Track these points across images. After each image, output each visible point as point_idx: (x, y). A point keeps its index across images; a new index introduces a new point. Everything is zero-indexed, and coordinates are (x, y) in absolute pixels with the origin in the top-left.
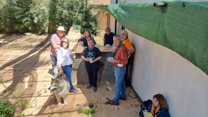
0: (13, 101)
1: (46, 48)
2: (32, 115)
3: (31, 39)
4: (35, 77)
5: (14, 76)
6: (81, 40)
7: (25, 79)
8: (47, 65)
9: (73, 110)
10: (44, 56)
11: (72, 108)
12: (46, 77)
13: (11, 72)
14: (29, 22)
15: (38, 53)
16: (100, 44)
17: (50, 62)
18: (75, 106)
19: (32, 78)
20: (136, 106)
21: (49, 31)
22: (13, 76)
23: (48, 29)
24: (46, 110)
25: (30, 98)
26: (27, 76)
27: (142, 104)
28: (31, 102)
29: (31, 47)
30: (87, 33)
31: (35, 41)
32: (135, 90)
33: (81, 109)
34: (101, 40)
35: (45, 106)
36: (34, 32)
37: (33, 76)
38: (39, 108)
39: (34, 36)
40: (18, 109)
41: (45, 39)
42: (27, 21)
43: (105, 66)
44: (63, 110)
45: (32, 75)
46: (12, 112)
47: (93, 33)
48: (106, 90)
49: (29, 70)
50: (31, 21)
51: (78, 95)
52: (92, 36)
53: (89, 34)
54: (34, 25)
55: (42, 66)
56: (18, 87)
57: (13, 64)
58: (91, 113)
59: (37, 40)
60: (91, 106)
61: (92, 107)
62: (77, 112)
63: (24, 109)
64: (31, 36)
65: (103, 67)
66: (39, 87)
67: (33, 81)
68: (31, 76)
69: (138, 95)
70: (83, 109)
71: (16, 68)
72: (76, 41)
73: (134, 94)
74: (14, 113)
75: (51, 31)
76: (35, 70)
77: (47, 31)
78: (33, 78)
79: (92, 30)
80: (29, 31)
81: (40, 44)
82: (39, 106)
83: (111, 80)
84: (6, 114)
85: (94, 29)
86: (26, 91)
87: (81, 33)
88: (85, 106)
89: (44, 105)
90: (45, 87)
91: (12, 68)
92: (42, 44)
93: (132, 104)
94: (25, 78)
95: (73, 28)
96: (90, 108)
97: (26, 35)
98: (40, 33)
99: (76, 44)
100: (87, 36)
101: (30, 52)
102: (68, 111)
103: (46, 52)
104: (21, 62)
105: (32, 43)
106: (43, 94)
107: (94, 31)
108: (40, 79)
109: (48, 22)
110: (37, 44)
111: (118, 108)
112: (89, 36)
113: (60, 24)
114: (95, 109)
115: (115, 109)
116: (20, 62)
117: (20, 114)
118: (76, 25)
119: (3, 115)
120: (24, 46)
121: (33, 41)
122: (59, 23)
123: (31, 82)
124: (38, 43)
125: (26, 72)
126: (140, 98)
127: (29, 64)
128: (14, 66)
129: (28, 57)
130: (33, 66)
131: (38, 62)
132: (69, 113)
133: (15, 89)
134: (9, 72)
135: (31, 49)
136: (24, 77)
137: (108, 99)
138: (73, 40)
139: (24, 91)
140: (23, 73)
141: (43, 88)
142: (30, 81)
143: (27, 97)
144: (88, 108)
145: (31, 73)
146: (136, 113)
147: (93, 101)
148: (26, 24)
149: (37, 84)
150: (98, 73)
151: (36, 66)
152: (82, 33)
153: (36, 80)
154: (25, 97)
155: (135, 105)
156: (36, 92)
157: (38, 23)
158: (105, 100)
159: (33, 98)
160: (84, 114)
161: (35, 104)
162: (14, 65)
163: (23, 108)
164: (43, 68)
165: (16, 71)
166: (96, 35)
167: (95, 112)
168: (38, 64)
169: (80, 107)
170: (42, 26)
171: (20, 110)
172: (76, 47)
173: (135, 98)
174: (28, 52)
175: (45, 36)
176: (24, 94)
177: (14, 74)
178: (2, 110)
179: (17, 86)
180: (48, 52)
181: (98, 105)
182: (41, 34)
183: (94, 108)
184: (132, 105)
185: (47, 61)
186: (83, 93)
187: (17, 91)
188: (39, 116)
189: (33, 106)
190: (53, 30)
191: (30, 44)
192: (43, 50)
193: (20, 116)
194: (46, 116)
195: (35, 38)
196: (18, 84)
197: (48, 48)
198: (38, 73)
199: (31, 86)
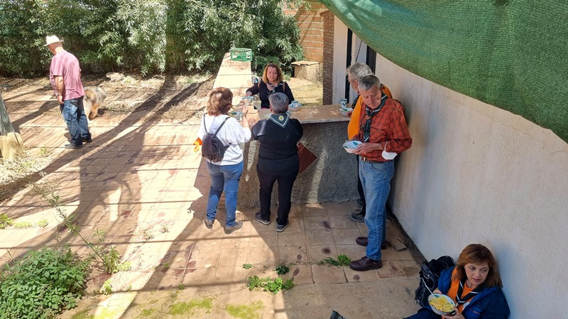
0: (83, 253)
1: (162, 114)
2: (129, 291)
3: (122, 89)
4: (134, 192)
5: (82, 189)
7: (109, 197)
8: (165, 158)
9: (235, 280)
10: (156, 137)
11: (232, 276)
12: (161, 191)
13: (75, 177)
14: (115, 45)
15: (140, 127)
16: (305, 100)
17: (171, 150)
18: (239, 269)
19: (128, 192)
20: (408, 272)
21: (167, 66)
22: (79, 187)
23: (164, 61)
24: (164, 278)
25: (125, 245)
26: (114, 188)
27: (425, 267)
28: (126, 256)
29: (122, 110)
31: (132, 93)
32: (405, 228)
33: (256, 277)
34: (306, 88)
35: (163, 267)
36: (129, 69)
37: (129, 189)
38: (147, 272)
39: (130, 81)
40: (95, 273)
41: (158, 88)
42: (110, 41)
43: (318, 160)
44: (210, 279)
45: (128, 186)
46: (81, 282)
47: (286, 71)
48: (322, 228)
49: (120, 172)
50: (120, 42)
51: (247, 239)
53: (276, 75)
54: (128, 51)
55: (151, 160)
56: (93, 217)
57: (79, 157)
58: (283, 287)
59: (137, 92)
60: (283, 270)
61: (284, 273)
62: (244, 285)
63: (111, 274)
64: (122, 83)
65: (313, 163)
66: (145, 217)
67: (130, 201)
68: (125, 187)
69: (412, 242)
70: (261, 276)
71: (88, 167)
72: (240, 94)
73: (400, 239)
74: (85, 283)
75: (172, 66)
76: (135, 172)
77: (162, 66)
78: (130, 194)
79: (283, 61)
80: (116, 69)
81: (145, 103)
82: (147, 267)
83: (336, 199)
84: (67, 286)
85: (288, 57)
86: (112, 226)
87: (253, 70)
88: (266, 268)
89: (161, 265)
90: (162, 218)
91: (78, 168)
92: (150, 104)
93: (397, 266)
94: (109, 193)
95: (231, 56)
96: (279, 274)
97: (109, 79)
98: (144, 71)
101: (121, 124)
102: (221, 281)
103: (161, 123)
104: (99, 151)
105: (127, 101)
106: (159, 237)
107: (288, 64)
108: (146, 194)
109: (165, 41)
110: (137, 102)
111: (357, 278)
113: (197, 46)
114: (293, 279)
115: (347, 280)
116: (96, 150)
117: (101, 287)
118: (239, 49)
119: (59, 290)
121: (128, 95)
122: (194, 44)
123: (126, 205)
124: (140, 99)
125: (112, 178)
126: (418, 250)
127: (119, 157)
128: (81, 162)
129: (115, 138)
130: (131, 163)
131: (141, 150)
132: (224, 287)
133: (87, 222)
134: (71, 177)
135: (123, 117)
136: (108, 190)
137: (327, 251)
139: (108, 227)
140: (105, 180)
141: (157, 220)
142: (122, 201)
143: (117, 243)
144: (272, 274)
145: (124, 180)
146: (408, 291)
147: (287, 256)
148: (108, 49)
149: (140, 210)
151: (136, 161)
152: (257, 69)
153: (137, 197)
154: (112, 244)
155: (405, 270)
156: (138, 229)
157: (138, 46)
158: (321, 253)
159: (131, 248)
160: (265, 291)
161: (137, 261)
162: (81, 158)
163: (108, 272)
164: (155, 166)
165: (87, 174)
166: (293, 76)
167: (293, 286)
168: (142, 158)
169: (251, 272)
170: (151, 54)
171: (101, 275)
173: (405, 249)
174: (117, 125)
175: (158, 81)
176: (110, 234)
177: (81, 183)
178: (55, 277)
179: (91, 215)
180: (167, 124)
181: (301, 267)
182: (148, 77)
183: (290, 275)
184: (394, 268)
185: (165, 149)
186: (261, 235)
187: (90, 228)
188: (149, 293)
189: (132, 265)
190: (179, 63)
191: (121, 103)
192: (154, 119)
193: (101, 292)
194: (165, 294)
195: (132, 86)
196: (94, 210)
197: (166, 114)
198: (142, 180)
199: (126, 213)
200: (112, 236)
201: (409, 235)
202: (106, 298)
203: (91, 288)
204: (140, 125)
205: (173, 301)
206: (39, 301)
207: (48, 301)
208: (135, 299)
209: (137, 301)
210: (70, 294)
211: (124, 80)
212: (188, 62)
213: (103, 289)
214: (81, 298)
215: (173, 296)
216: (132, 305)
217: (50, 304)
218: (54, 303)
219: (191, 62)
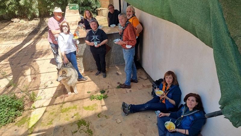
0: (19, 95)
1: (41, 36)
2: (43, 107)
3: (20, 26)
4: (36, 69)
5: (12, 71)
6: (81, 22)
7: (26, 72)
8: (47, 54)
9: (85, 98)
10: (41, 46)
11: (84, 96)
12: (48, 68)
13: (8, 66)
14: (13, 5)
15: (33, 42)
16: (104, 25)
17: (49, 51)
18: (86, 93)
19: (33, 70)
20: (148, 87)
21: (40, 14)
22: (11, 70)
23: (38, 12)
24: (56, 101)
25: (37, 90)
26: (27, 69)
27: (154, 83)
28: (38, 95)
29: (23, 35)
30: (87, 13)
31: (26, 28)
32: (147, 72)
33: (93, 95)
34: (104, 20)
35: (55, 97)
36: (22, 16)
37: (34, 69)
38: (49, 99)
39: (23, 22)
40: (26, 102)
41: (37, 24)
42: (11, 4)
43: (112, 49)
44: (75, 99)
45: (33, 67)
46: (22, 106)
47: (94, 13)
48: (116, 75)
49: (28, 62)
50: (16, 4)
51: (88, 83)
52: (94, 16)
53: (89, 14)
54: (20, 8)
55: (41, 56)
56: (20, 81)
57: (7, 57)
58: (104, 98)
59: (28, 27)
60: (103, 92)
61: (103, 93)
62: (89, 99)
63: (33, 102)
64: (20, 23)
65: (110, 51)
66: (43, 79)
67: (35, 73)
68: (32, 68)
69: (150, 76)
70: (95, 95)
71: (13, 61)
72: (76, 24)
73: (145, 75)
75: (42, 13)
76: (35, 61)
77: (38, 14)
78: (35, 70)
79: (92, 9)
80: (16, 17)
81: (33, 31)
82: (48, 97)
83: (120, 64)
84: (16, 108)
85: (94, 7)
86: (30, 84)
87: (80, 13)
88: (96, 92)
89: (54, 96)
90: (51, 79)
91: (8, 62)
92: (35, 32)
93: (144, 85)
94: (25, 71)
95: (69, 7)
96: (101, 93)
97: (13, 22)
98: (29, 17)
99: (76, 28)
100: (88, 17)
101: (23, 41)
102: (79, 99)
103: (42, 39)
104: (16, 54)
105: (24, 31)
106: (50, 86)
107: (95, 9)
108: (42, 70)
109: (37, 2)
110: (29, 31)
111: (131, 91)
112: (90, 16)
113: (52, 4)
114: (107, 95)
115: (127, 92)
116: (14, 54)
117: (31, 107)
118: (73, 4)
119: (14, 109)
120: (14, 35)
121: (24, 28)
123: (34, 75)
124: (30, 30)
125: (25, 65)
126: (152, 79)
127: (26, 56)
128: (9, 59)
129: (22, 48)
130: (32, 58)
131: (35, 52)
132: (81, 100)
133: (18, 83)
134: (6, 66)
135: (24, 38)
136: (25, 70)
137: (119, 83)
138: (73, 23)
139: (28, 84)
140: (22, 66)
141: (49, 79)
142: (32, 74)
143: (34, 90)
144: (99, 94)
145: (31, 65)
146: (149, 93)
147: (104, 87)
148: (11, 8)
149: (41, 76)
150: (106, 58)
151: (34, 57)
152: (82, 13)
153: (38, 72)
154: (31, 91)
155: (147, 86)
156: (41, 84)
157: (24, 5)
158: (116, 84)
159: (40, 91)
160: (97, 100)
161: (44, 96)
162: (9, 58)
164: (43, 58)
165: (13, 64)
166: (97, 15)
167: (107, 97)
168: (37, 55)
169: (91, 94)
170: (31, 9)
171: (29, 103)
172: (77, 30)
173: (147, 79)
174: (22, 42)
175: (37, 21)
176: (29, 87)
177: (11, 68)
178: (11, 105)
179: (19, 81)
180: (44, 40)
181: (109, 90)
182: (31, 19)
183: (106, 93)
184: (144, 86)
185: (46, 51)
186: (92, 80)
187: (20, 85)
188: (51, 106)
189: (42, 97)
190: (45, 12)
191: (22, 32)
192: (39, 38)
193: (31, 108)
194: (58, 106)
195: (25, 24)
196: (20, 78)
197: (43, 35)
198: (39, 64)
199: (35, 78)
200: (31, 88)
201: (148, 74)
202: (34, 111)
203: (26, 108)
204: (32, 41)
205: (61, 108)
206: (6, 114)
207: (10, 114)
208: (46, 109)
209: (47, 110)
210: (18, 111)
211: (20, 22)
212: (49, 11)
213: (32, 107)
214: (23, 112)
215: (61, 106)
216: (45, 111)
217: (11, 115)
218: (13, 115)
219: (51, 11)
